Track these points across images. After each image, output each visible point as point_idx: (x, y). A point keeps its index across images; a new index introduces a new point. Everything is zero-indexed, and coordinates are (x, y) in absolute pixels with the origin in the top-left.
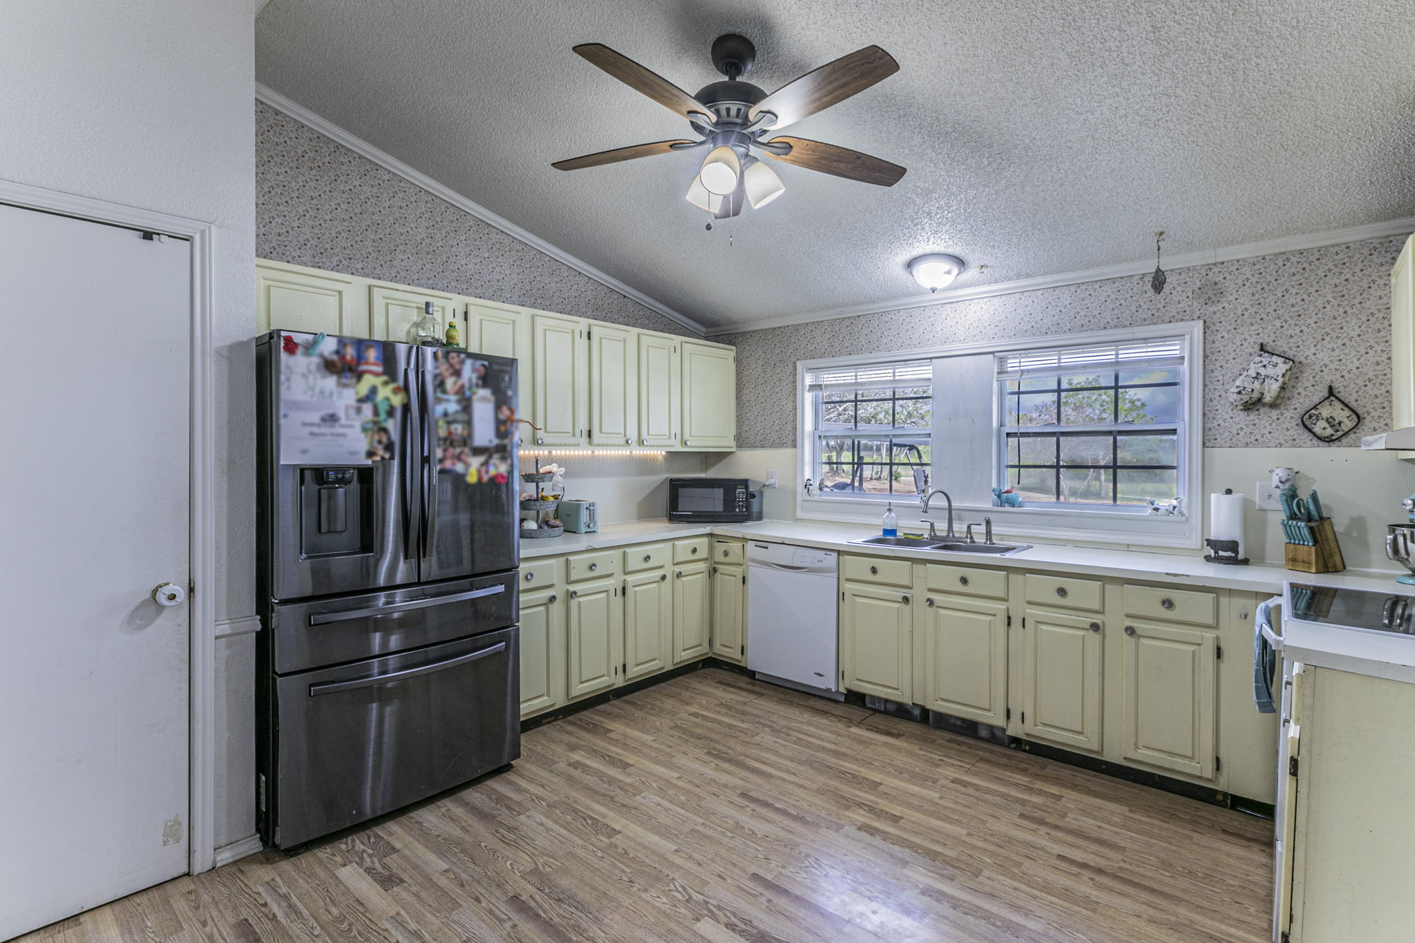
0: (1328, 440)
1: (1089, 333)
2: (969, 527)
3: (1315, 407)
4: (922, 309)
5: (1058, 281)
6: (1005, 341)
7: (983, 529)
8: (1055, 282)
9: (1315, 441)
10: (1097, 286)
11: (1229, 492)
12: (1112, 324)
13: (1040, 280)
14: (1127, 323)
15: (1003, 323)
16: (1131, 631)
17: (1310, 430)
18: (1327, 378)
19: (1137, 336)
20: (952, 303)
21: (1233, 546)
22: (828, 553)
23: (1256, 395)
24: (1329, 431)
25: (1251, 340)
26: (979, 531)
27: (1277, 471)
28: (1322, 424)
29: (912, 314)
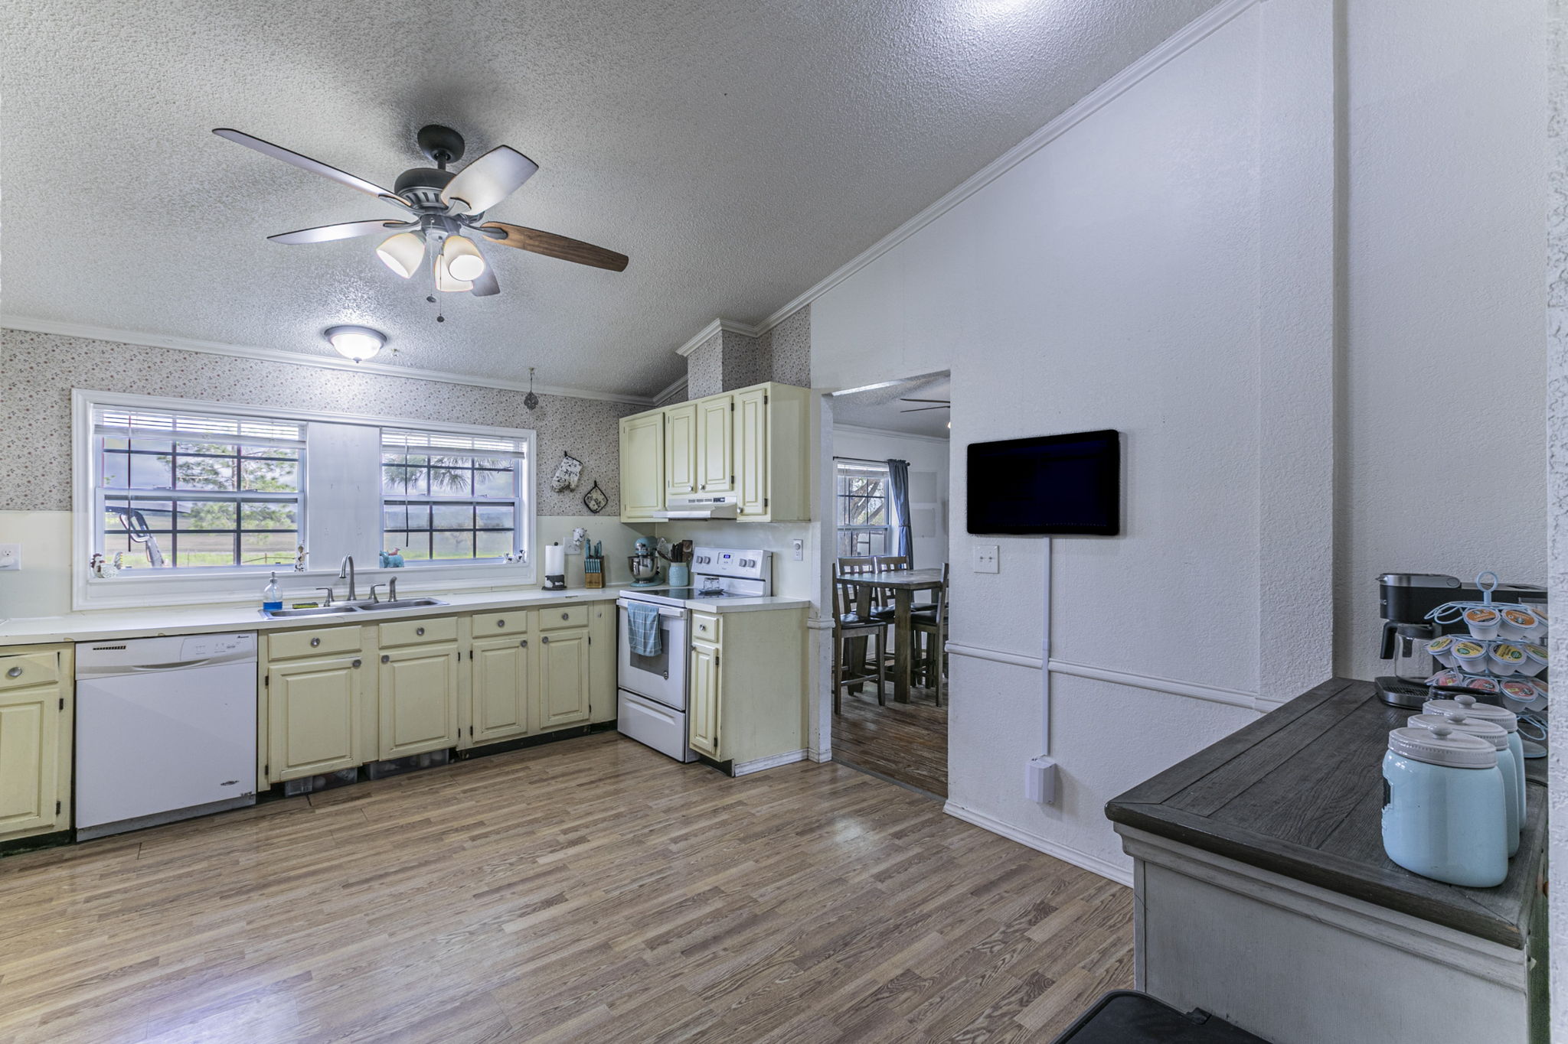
0: (595, 512)
1: (463, 425)
2: (373, 589)
3: (589, 493)
4: (295, 367)
5: (441, 378)
6: (392, 418)
7: (387, 589)
8: (436, 377)
9: (589, 513)
10: (469, 389)
11: (556, 544)
12: (480, 421)
13: (427, 372)
14: (490, 422)
15: (388, 401)
16: (545, 640)
17: (588, 506)
18: (595, 476)
19: (497, 433)
20: (334, 369)
21: (561, 578)
22: (241, 635)
23: (567, 483)
24: (596, 507)
25: (560, 448)
26: (383, 592)
27: (577, 530)
28: (593, 502)
29: (281, 368)
